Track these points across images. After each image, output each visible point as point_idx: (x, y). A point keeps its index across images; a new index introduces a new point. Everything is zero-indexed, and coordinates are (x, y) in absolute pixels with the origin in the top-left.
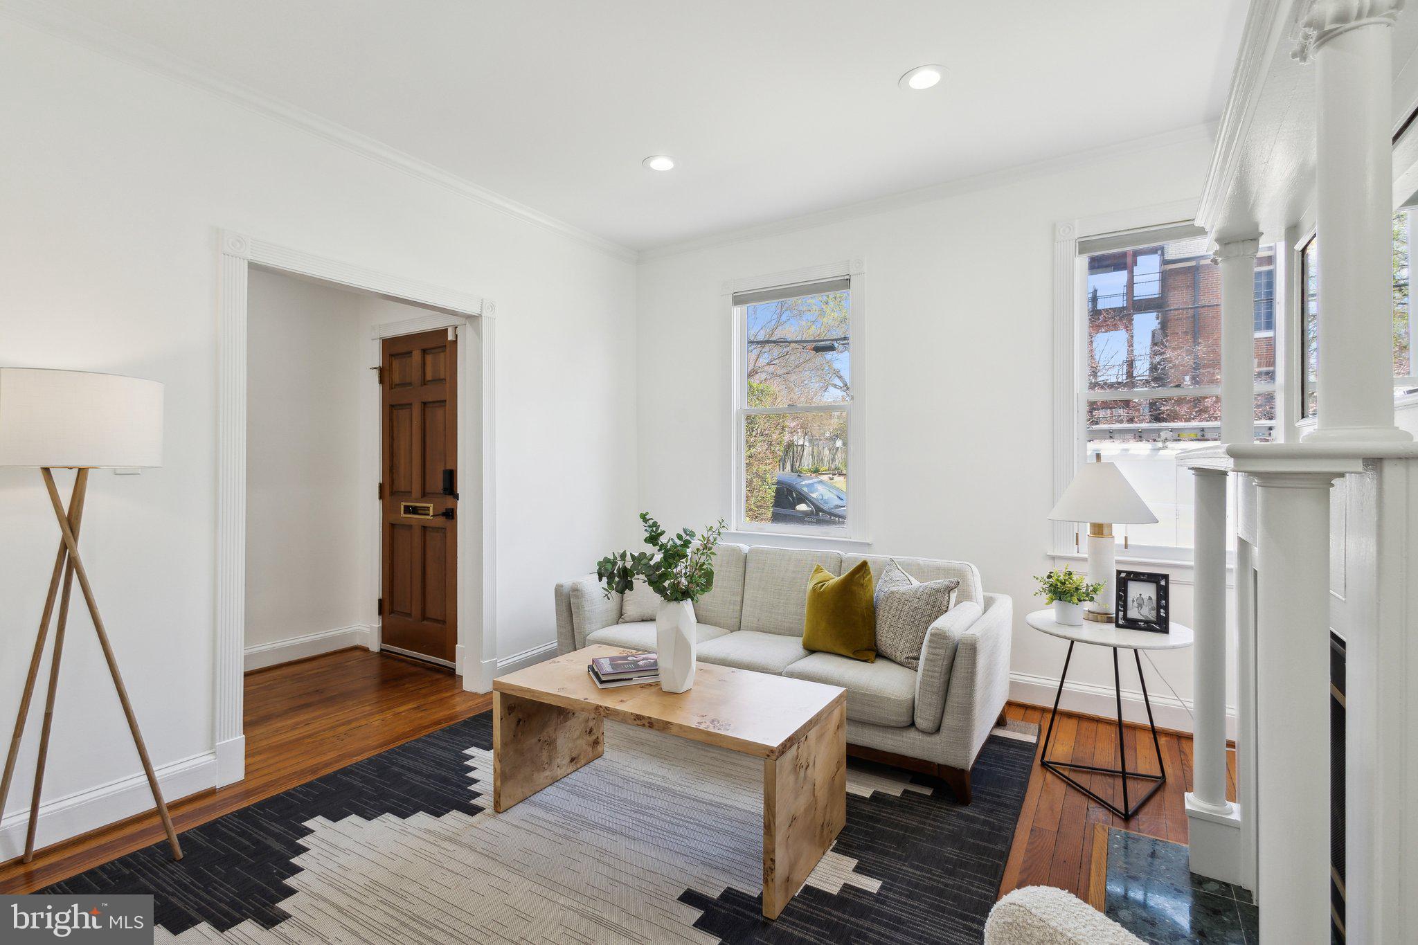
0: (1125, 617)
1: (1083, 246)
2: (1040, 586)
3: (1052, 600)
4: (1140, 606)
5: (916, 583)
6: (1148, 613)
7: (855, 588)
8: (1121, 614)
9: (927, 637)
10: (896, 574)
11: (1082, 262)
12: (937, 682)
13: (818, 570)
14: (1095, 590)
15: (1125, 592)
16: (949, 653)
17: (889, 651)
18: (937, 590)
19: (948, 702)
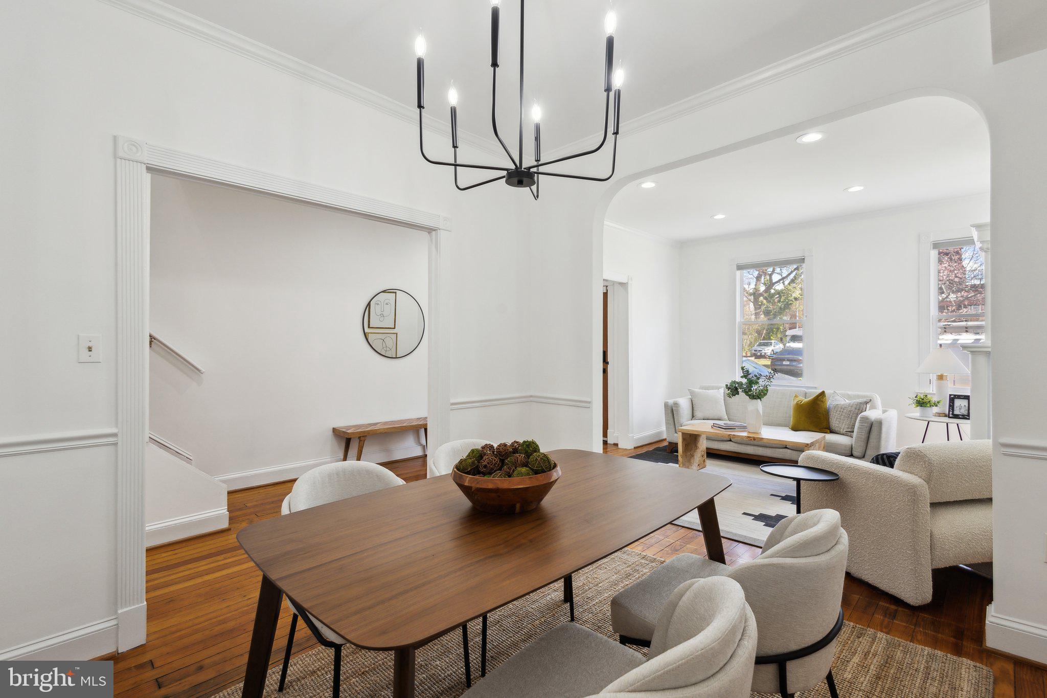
1: (935, 246)
2: (911, 401)
3: (917, 406)
4: (960, 409)
5: (847, 401)
6: (964, 411)
7: (818, 402)
8: (951, 412)
9: (859, 419)
10: (838, 398)
11: (934, 254)
12: (864, 436)
13: (796, 396)
14: (938, 402)
15: (953, 403)
16: (869, 425)
17: (836, 429)
18: (860, 403)
19: (869, 445)
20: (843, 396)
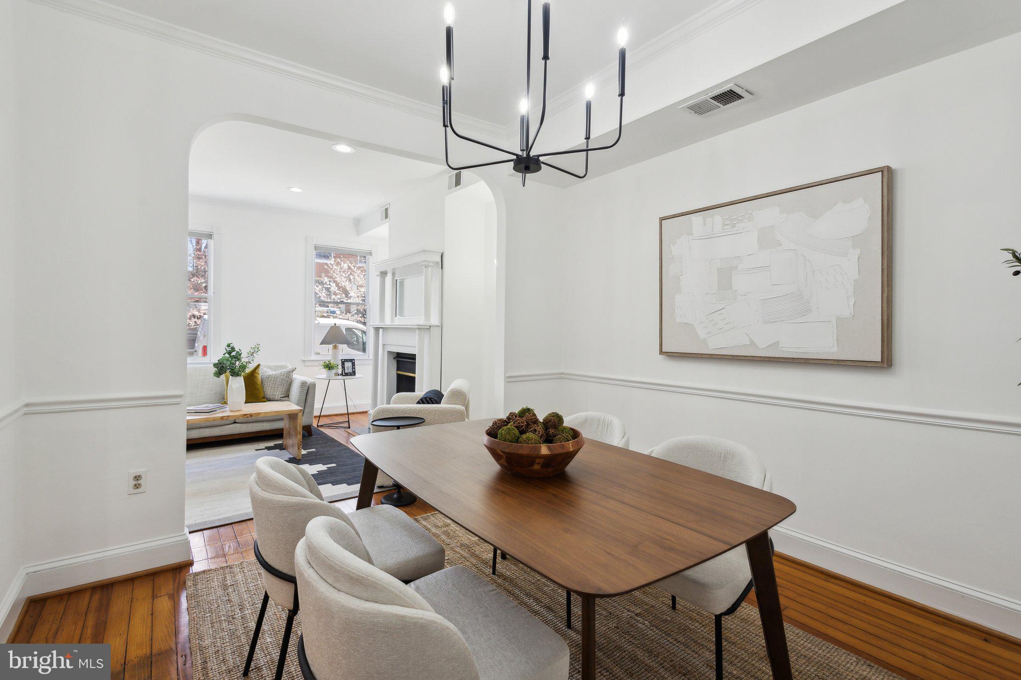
0: (345, 373)
2: (323, 365)
3: (326, 369)
4: (348, 369)
6: (351, 370)
7: (255, 375)
8: (343, 372)
12: (302, 399)
14: (336, 366)
15: (344, 365)
17: (271, 397)
18: (290, 372)
19: (306, 405)
20: (269, 367)
